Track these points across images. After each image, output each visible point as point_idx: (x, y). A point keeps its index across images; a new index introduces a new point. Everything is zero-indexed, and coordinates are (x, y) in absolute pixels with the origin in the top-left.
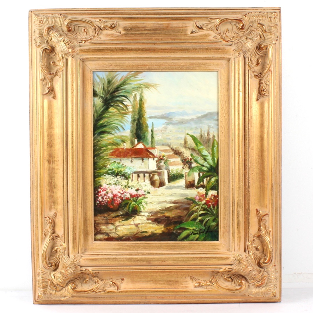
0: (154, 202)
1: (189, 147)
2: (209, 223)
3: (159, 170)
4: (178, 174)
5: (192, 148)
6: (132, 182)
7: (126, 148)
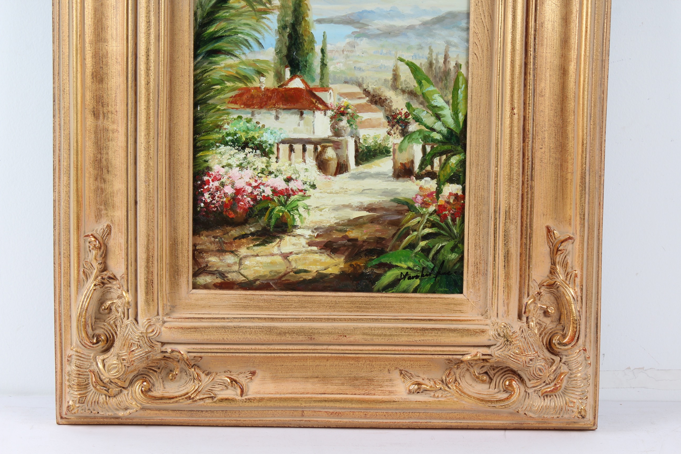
0: (323, 207)
1: (404, 89)
2: (443, 254)
3: (336, 138)
4: (378, 146)
5: (410, 89)
6: (277, 162)
7: (264, 89)
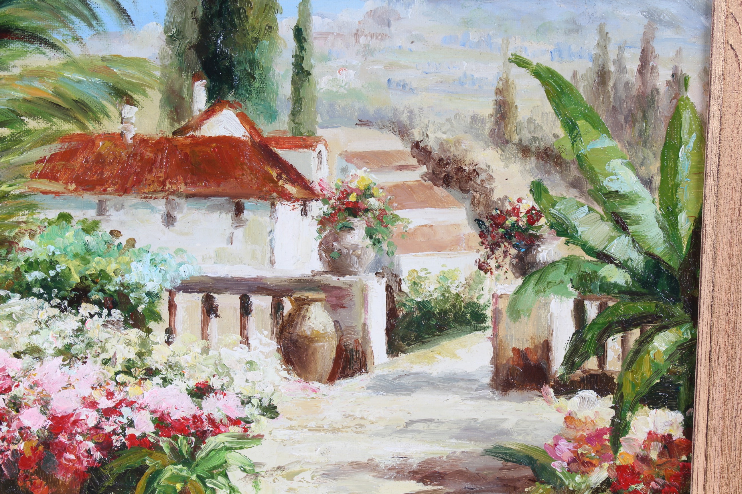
0: (297, 468)
1: (525, 143)
3: (335, 278)
4: (452, 301)
5: (543, 145)
6: (168, 343)
7: (134, 138)
